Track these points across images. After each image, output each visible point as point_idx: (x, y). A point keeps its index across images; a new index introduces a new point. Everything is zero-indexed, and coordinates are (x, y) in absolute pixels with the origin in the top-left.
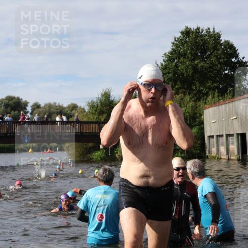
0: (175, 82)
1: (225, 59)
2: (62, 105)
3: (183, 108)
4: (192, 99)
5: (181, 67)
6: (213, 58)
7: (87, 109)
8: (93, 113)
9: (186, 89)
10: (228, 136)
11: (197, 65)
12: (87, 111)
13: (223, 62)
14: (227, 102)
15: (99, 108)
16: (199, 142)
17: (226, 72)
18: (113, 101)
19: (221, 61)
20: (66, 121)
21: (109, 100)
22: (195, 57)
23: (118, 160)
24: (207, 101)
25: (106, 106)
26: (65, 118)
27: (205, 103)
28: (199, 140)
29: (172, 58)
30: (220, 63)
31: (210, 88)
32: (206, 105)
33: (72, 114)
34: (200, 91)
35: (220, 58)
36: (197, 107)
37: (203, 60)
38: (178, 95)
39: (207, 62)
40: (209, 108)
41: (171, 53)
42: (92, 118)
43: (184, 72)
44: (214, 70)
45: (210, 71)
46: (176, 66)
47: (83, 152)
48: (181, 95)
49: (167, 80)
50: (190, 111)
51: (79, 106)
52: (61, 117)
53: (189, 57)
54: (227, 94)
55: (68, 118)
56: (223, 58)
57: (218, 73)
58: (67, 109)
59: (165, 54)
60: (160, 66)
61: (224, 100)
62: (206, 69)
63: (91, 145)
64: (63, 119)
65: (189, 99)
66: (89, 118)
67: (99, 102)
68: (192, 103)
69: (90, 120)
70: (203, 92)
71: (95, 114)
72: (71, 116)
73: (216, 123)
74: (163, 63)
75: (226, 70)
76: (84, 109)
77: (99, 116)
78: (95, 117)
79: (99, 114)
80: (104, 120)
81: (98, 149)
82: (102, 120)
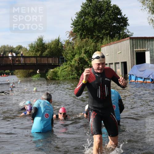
0: (83, 31)
1: (114, 16)
2: (13, 46)
3: (88, 47)
4: (93, 41)
5: (86, 22)
6: (106, 16)
7: (28, 48)
8: (32, 51)
9: (90, 35)
10: (116, 63)
11: (96, 20)
12: (28, 50)
13: (112, 18)
14: (115, 42)
15: (36, 48)
17: (115, 24)
18: (44, 43)
19: (111, 17)
20: (15, 56)
21: (42, 43)
22: (96, 15)
23: (48, 80)
24: (103, 42)
25: (40, 47)
26: (14, 55)
29: (81, 16)
30: (111, 19)
31: (104, 34)
32: (102, 45)
33: (19, 52)
34: (98, 36)
35: (111, 15)
36: (96, 46)
37: (100, 17)
38: (85, 39)
39: (103, 18)
40: (104, 47)
41: (81, 12)
42: (32, 54)
43: (88, 25)
44: (107, 23)
45: (105, 24)
46: (84, 20)
47: (26, 75)
48: (87, 39)
49: (78, 29)
50: (92, 48)
51: (23, 47)
52: (12, 54)
53: (91, 15)
54: (115, 38)
55: (16, 54)
56: (113, 16)
57: (109, 25)
58: (16, 49)
59: (77, 13)
60: (74, 20)
61: (113, 42)
62: (101, 22)
63: (31, 71)
64: (13, 55)
65: (91, 41)
66: (30, 54)
67: (36, 44)
68: (93, 44)
69: (31, 56)
70: (100, 36)
71: (33, 51)
72: (19, 53)
73: (108, 56)
74: (76, 19)
75: (114, 23)
76: (26, 49)
77: (36, 53)
78: (34, 54)
79: (36, 51)
80: (39, 55)
81: (36, 73)
82: (38, 55)
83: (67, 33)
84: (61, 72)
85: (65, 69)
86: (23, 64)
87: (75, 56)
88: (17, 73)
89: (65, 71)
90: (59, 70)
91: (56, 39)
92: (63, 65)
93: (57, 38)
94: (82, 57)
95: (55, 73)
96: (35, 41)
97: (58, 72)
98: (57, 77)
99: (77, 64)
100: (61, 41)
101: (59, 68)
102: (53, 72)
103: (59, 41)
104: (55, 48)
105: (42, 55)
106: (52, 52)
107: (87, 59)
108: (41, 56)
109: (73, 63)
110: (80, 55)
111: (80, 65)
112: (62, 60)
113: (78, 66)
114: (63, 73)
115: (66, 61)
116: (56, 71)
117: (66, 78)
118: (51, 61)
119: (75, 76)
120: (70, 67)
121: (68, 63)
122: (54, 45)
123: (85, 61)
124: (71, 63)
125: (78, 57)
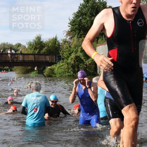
0: (80, 30)
2: (12, 44)
5: (83, 21)
7: (27, 47)
8: (31, 49)
16: (93, 66)
18: (42, 42)
21: (40, 41)
23: (45, 76)
25: (38, 45)
27: (97, 43)
28: (93, 65)
29: (78, 16)
33: (18, 49)
38: (81, 38)
40: (99, 46)
41: (78, 13)
43: (85, 24)
46: (80, 20)
47: (24, 72)
48: (83, 38)
49: (75, 29)
51: (22, 45)
55: (15, 52)
58: (15, 46)
59: (74, 13)
60: (71, 20)
66: (28, 52)
67: (34, 42)
72: (17, 51)
74: (73, 19)
76: (25, 46)
77: (34, 50)
78: (32, 51)
79: (34, 49)
80: (38, 53)
81: (34, 70)
82: (36, 53)
83: (64, 32)
84: (57, 69)
85: (61, 66)
86: (22, 60)
87: (72, 54)
88: (16, 69)
89: (61, 68)
90: (55, 67)
91: (53, 38)
92: (60, 63)
93: (55, 37)
94: (78, 55)
95: (52, 70)
96: (33, 39)
97: (55, 69)
98: (54, 74)
99: (73, 62)
100: (58, 40)
101: (56, 66)
102: (50, 69)
103: (56, 40)
104: (53, 46)
105: (40, 52)
106: (50, 50)
107: (83, 58)
108: (39, 54)
109: (69, 61)
110: (76, 54)
111: (76, 63)
112: (59, 58)
113: (74, 64)
114: (60, 71)
115: (63, 59)
116: (53, 68)
117: (62, 75)
118: (48, 58)
119: (71, 73)
120: (66, 65)
121: (65, 61)
122: (52, 44)
123: (81, 59)
124: (67, 61)
125: (75, 55)
